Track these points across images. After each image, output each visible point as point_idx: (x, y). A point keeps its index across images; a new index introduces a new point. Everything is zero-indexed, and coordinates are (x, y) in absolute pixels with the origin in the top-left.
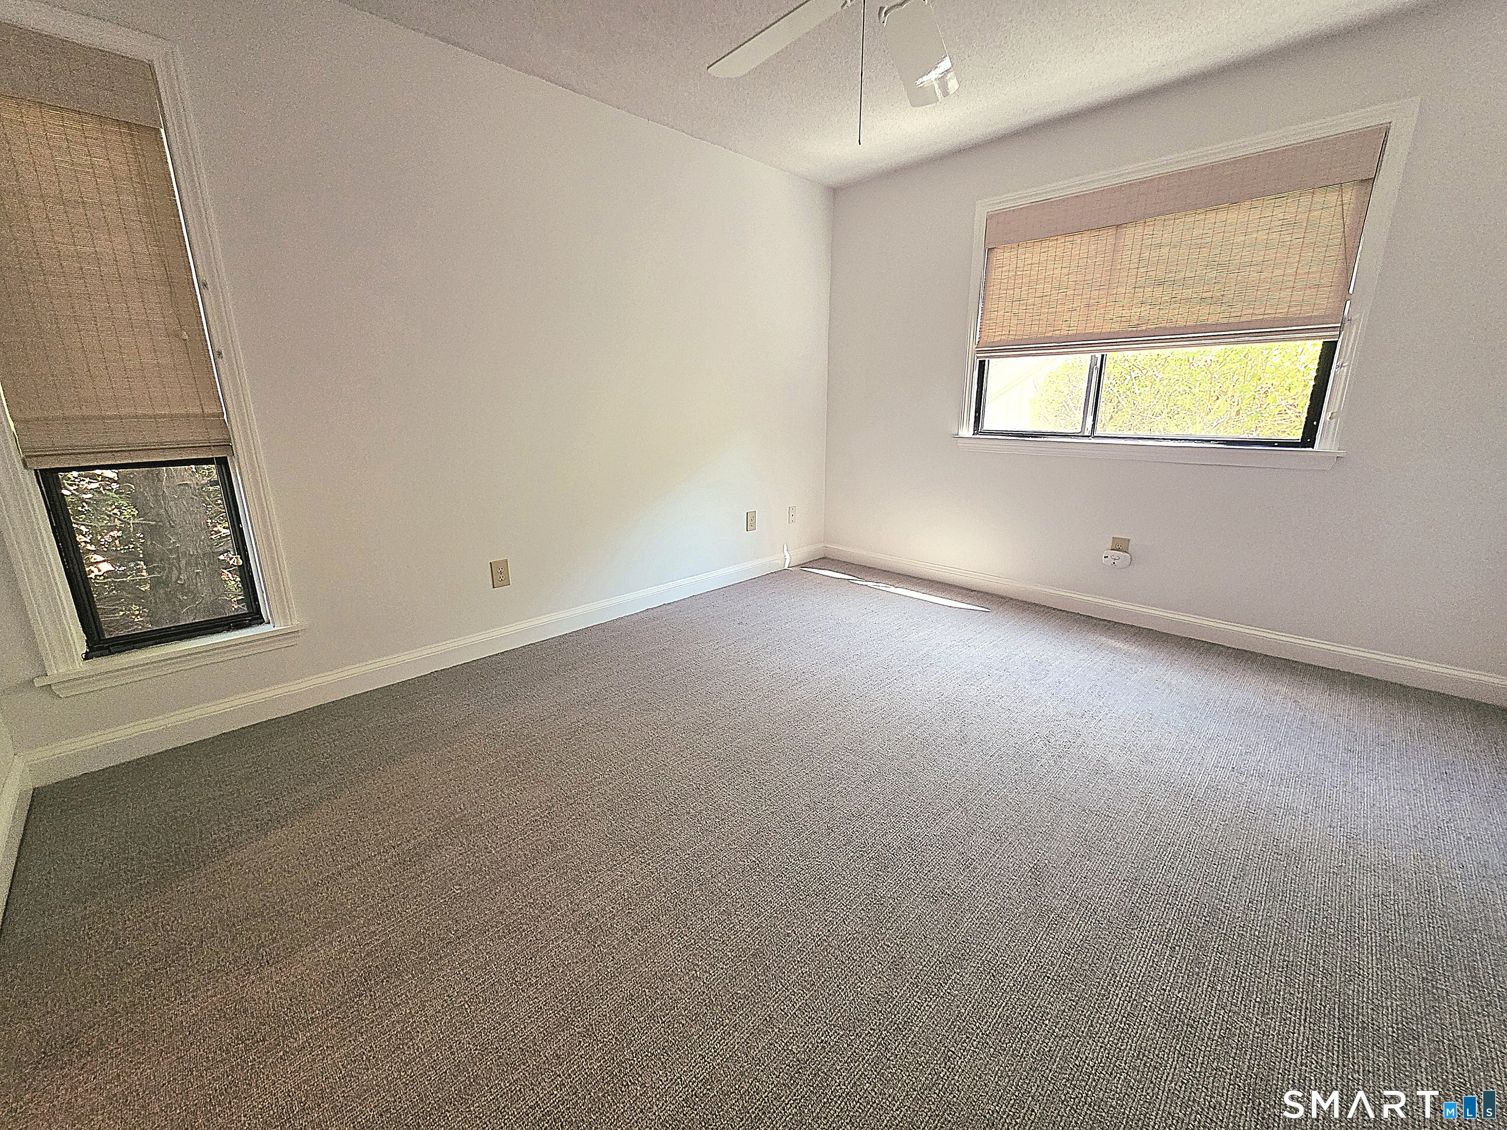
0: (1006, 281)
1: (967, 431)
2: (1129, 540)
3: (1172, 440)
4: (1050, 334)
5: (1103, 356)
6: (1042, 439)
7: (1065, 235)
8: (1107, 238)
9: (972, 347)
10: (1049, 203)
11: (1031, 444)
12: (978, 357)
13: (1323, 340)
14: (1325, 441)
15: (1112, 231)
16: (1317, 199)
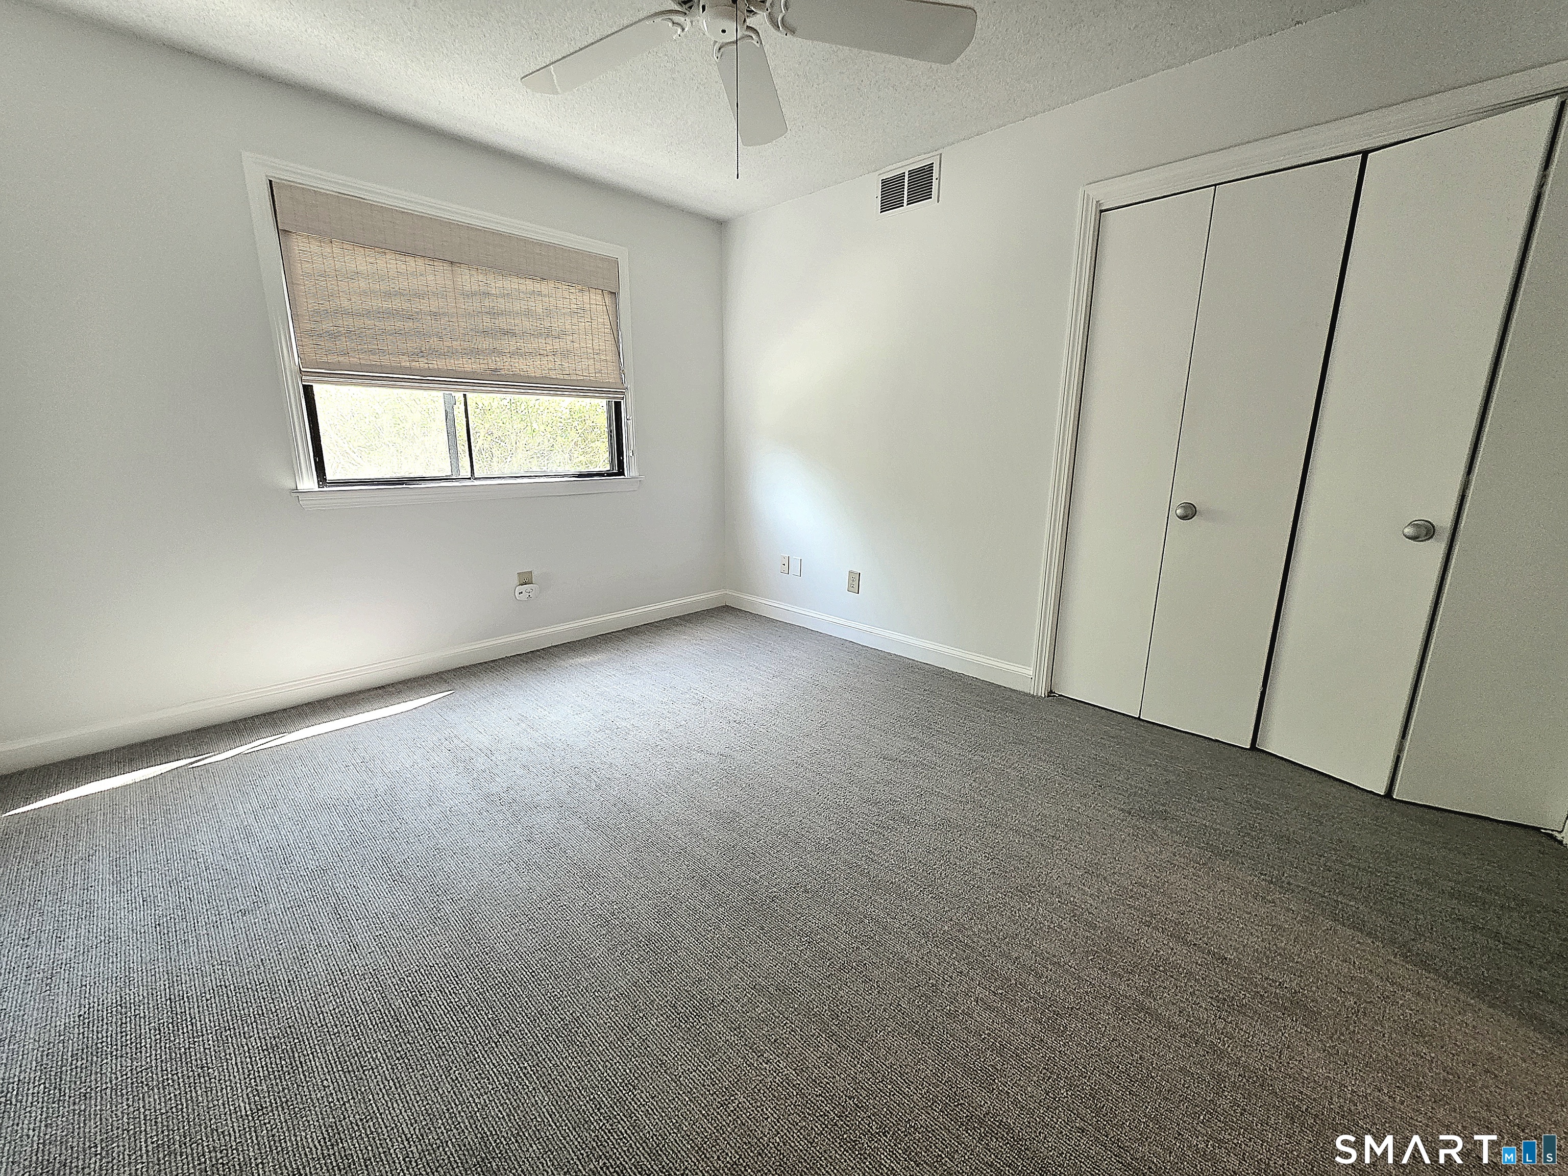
1: (309, 482)
2: (531, 572)
9: (291, 365)
12: (302, 380)
14: (631, 471)
15: (447, 266)
16: (593, 297)
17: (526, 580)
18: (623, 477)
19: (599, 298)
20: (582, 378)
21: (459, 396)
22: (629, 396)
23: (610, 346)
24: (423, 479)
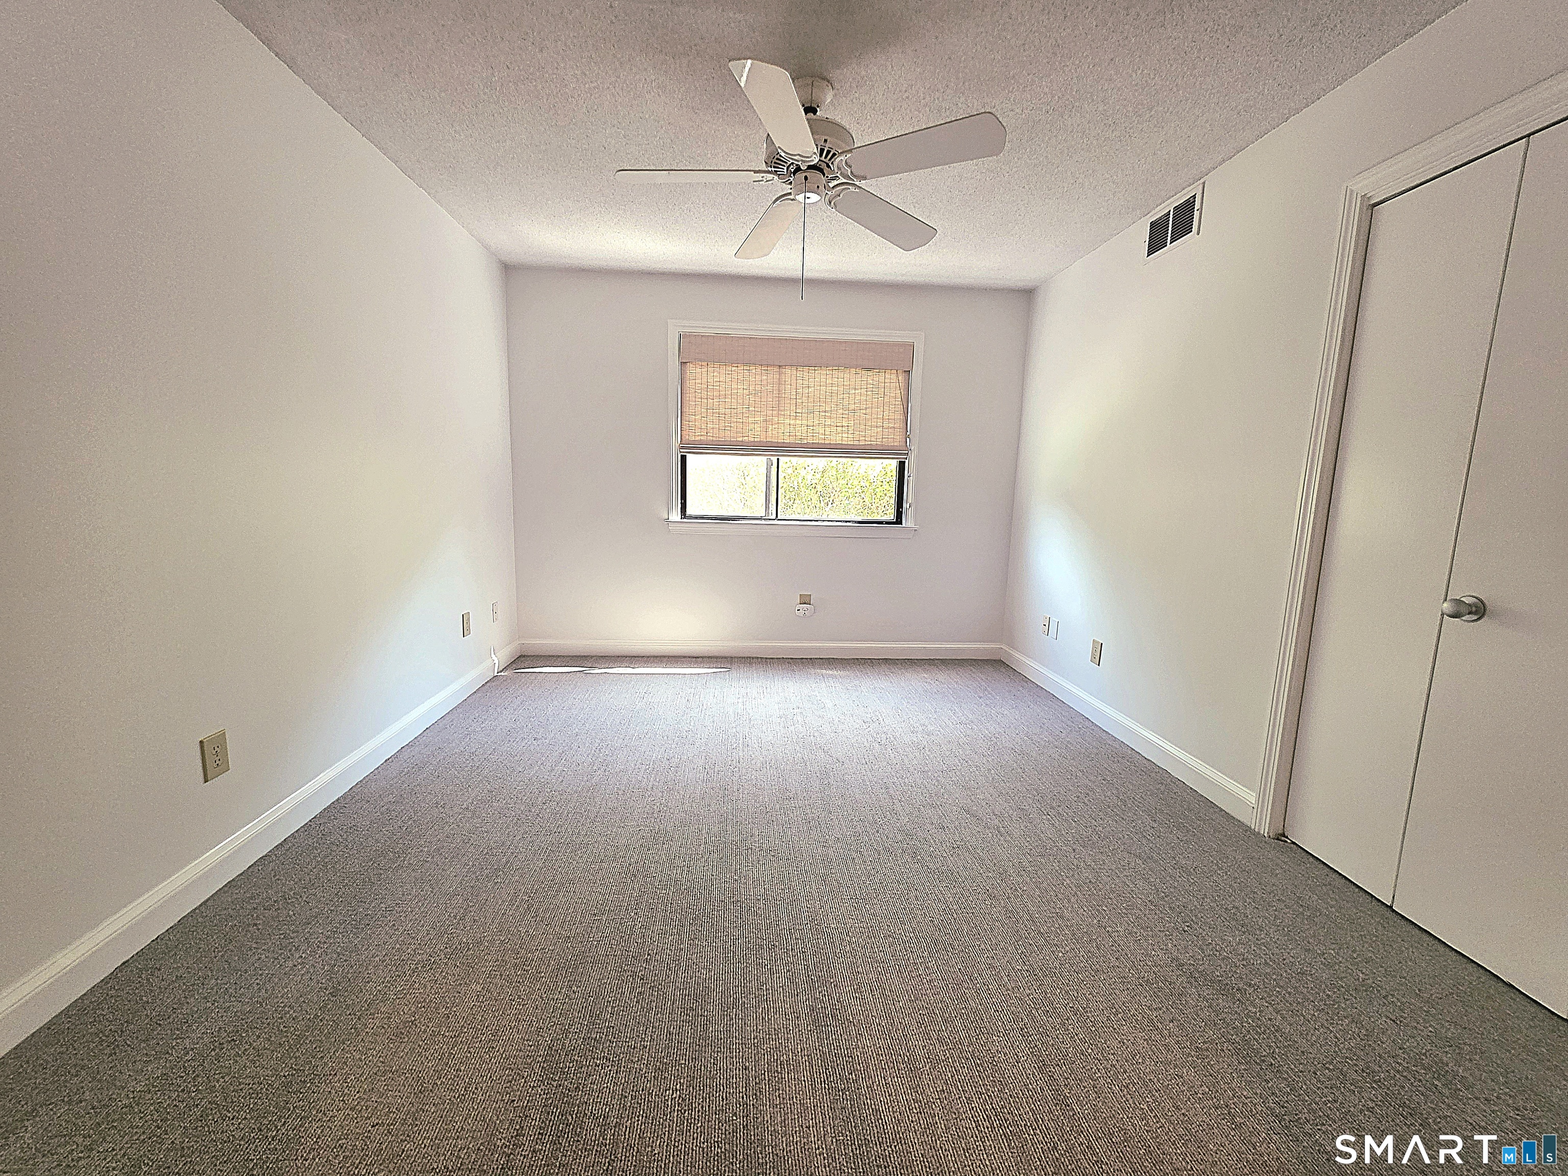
0: (700, 391)
1: (676, 516)
2: (810, 595)
3: (836, 521)
4: (740, 439)
5: (778, 459)
6: (740, 522)
7: (744, 364)
8: (772, 375)
9: (675, 443)
10: (727, 337)
11: (731, 526)
12: (681, 452)
13: (898, 460)
14: (908, 522)
15: (776, 369)
16: (887, 376)
17: (805, 600)
18: (900, 526)
19: (894, 376)
20: (869, 443)
21: (774, 459)
22: (912, 456)
23: (899, 416)
24: (744, 518)
